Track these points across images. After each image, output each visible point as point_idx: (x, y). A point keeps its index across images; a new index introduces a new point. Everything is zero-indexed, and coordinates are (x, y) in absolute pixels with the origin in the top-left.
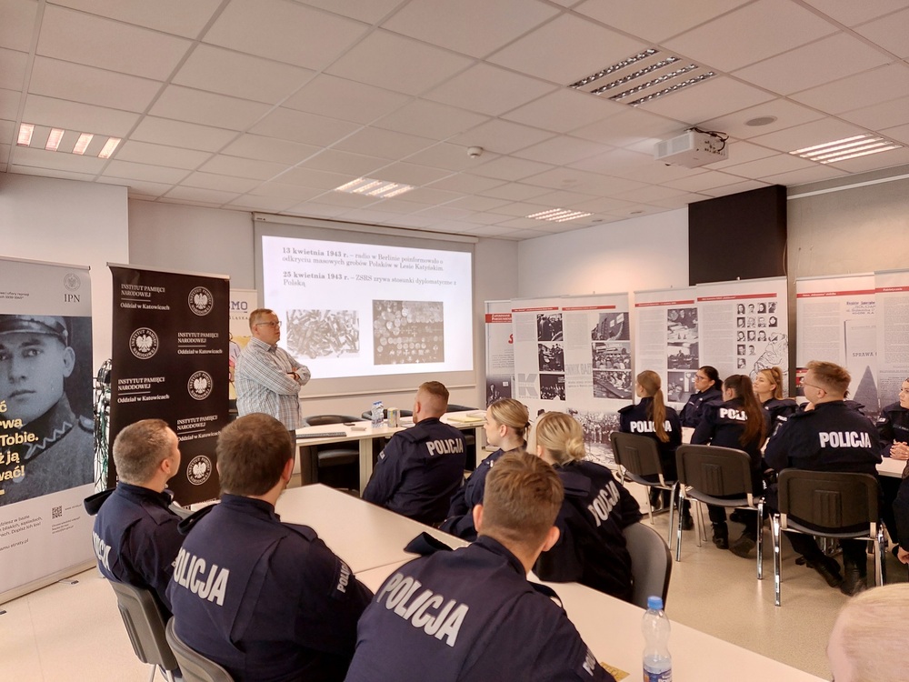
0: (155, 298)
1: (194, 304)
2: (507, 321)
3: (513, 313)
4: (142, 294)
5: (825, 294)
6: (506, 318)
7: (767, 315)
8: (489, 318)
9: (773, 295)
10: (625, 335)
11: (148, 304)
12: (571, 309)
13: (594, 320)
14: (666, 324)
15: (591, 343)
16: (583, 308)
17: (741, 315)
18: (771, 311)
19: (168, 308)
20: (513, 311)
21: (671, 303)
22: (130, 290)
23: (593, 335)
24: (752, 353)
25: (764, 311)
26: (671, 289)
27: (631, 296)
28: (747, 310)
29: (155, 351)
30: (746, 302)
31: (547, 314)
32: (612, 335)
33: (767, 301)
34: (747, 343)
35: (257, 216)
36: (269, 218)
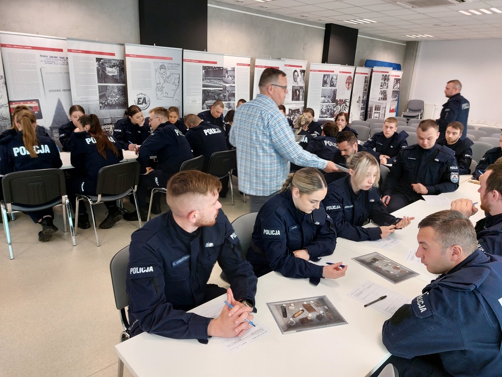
5: (24, 47)
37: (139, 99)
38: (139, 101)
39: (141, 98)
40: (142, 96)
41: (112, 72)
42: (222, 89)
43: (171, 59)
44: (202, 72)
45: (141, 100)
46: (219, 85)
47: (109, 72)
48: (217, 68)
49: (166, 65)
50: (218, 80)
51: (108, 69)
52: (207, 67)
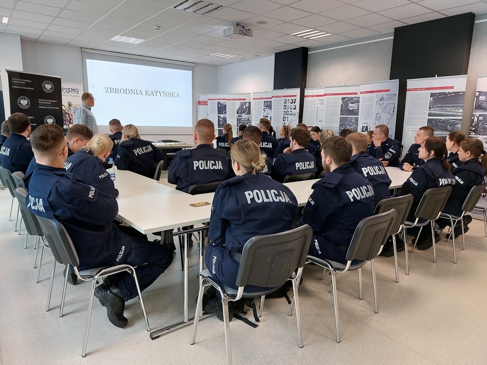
0: (27, 85)
1: (45, 87)
2: (205, 105)
3: (208, 101)
4: (22, 83)
5: (313, 96)
6: (205, 103)
7: (293, 104)
8: (199, 103)
9: (296, 96)
10: (249, 113)
11: (24, 87)
12: (229, 100)
13: (238, 104)
14: (263, 107)
15: (237, 115)
16: (234, 100)
17: (285, 104)
18: (295, 103)
19: (33, 89)
20: (208, 100)
21: (265, 98)
22: (16, 81)
23: (237, 112)
24: (288, 120)
25: (292, 103)
26: (266, 92)
27: (252, 94)
28: (287, 102)
29: (29, 106)
30: (287, 98)
31: (221, 102)
32: (244, 112)
33: (293, 98)
34: (286, 116)
35: (83, 50)
36: (88, 51)
37: (363, 127)
38: (363, 129)
39: (364, 127)
40: (365, 125)
41: (352, 107)
42: (461, 118)
43: (389, 90)
44: (429, 99)
45: (364, 128)
46: (455, 114)
47: (350, 107)
48: (453, 93)
49: (384, 96)
50: (454, 107)
51: (350, 105)
52: (438, 93)
